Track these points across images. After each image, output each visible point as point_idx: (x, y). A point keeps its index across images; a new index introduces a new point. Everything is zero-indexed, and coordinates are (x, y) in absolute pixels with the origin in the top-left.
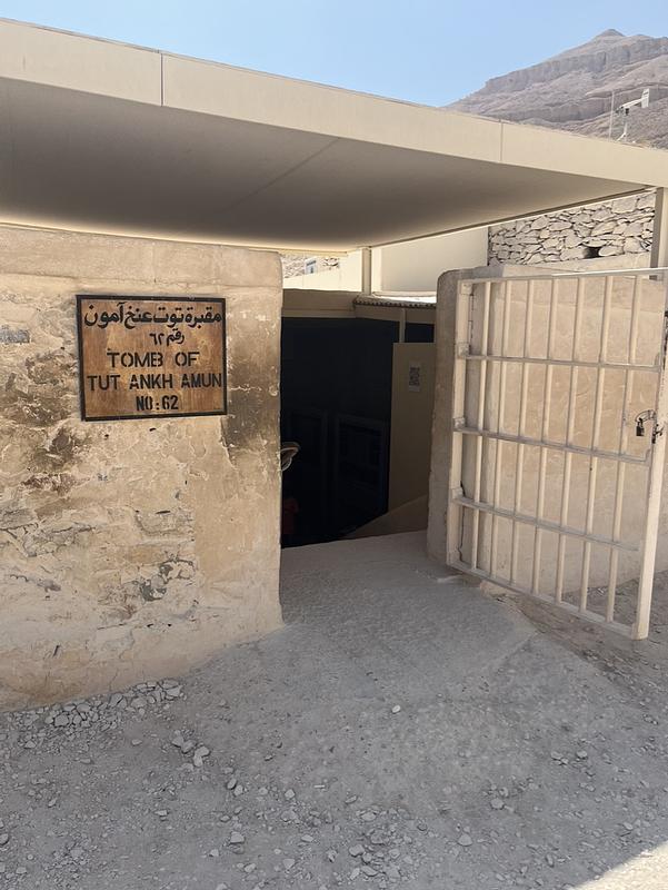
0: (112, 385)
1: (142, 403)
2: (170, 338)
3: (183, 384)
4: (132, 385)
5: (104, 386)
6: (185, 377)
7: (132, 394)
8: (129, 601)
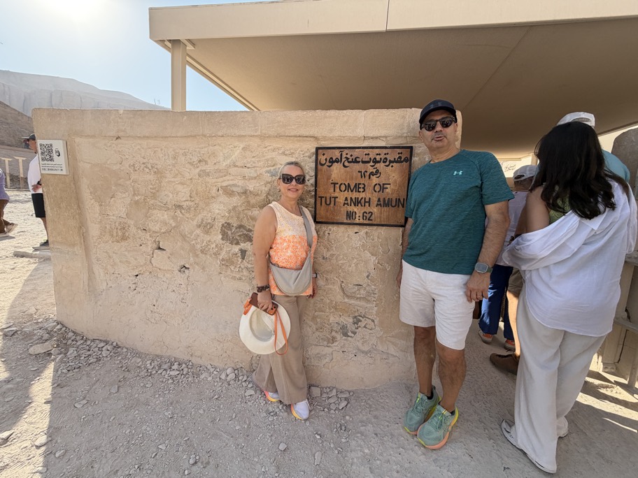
0: (333, 203)
1: (350, 215)
2: (372, 174)
3: (377, 205)
4: (345, 204)
5: (328, 203)
6: (379, 200)
7: (344, 209)
8: (334, 333)
